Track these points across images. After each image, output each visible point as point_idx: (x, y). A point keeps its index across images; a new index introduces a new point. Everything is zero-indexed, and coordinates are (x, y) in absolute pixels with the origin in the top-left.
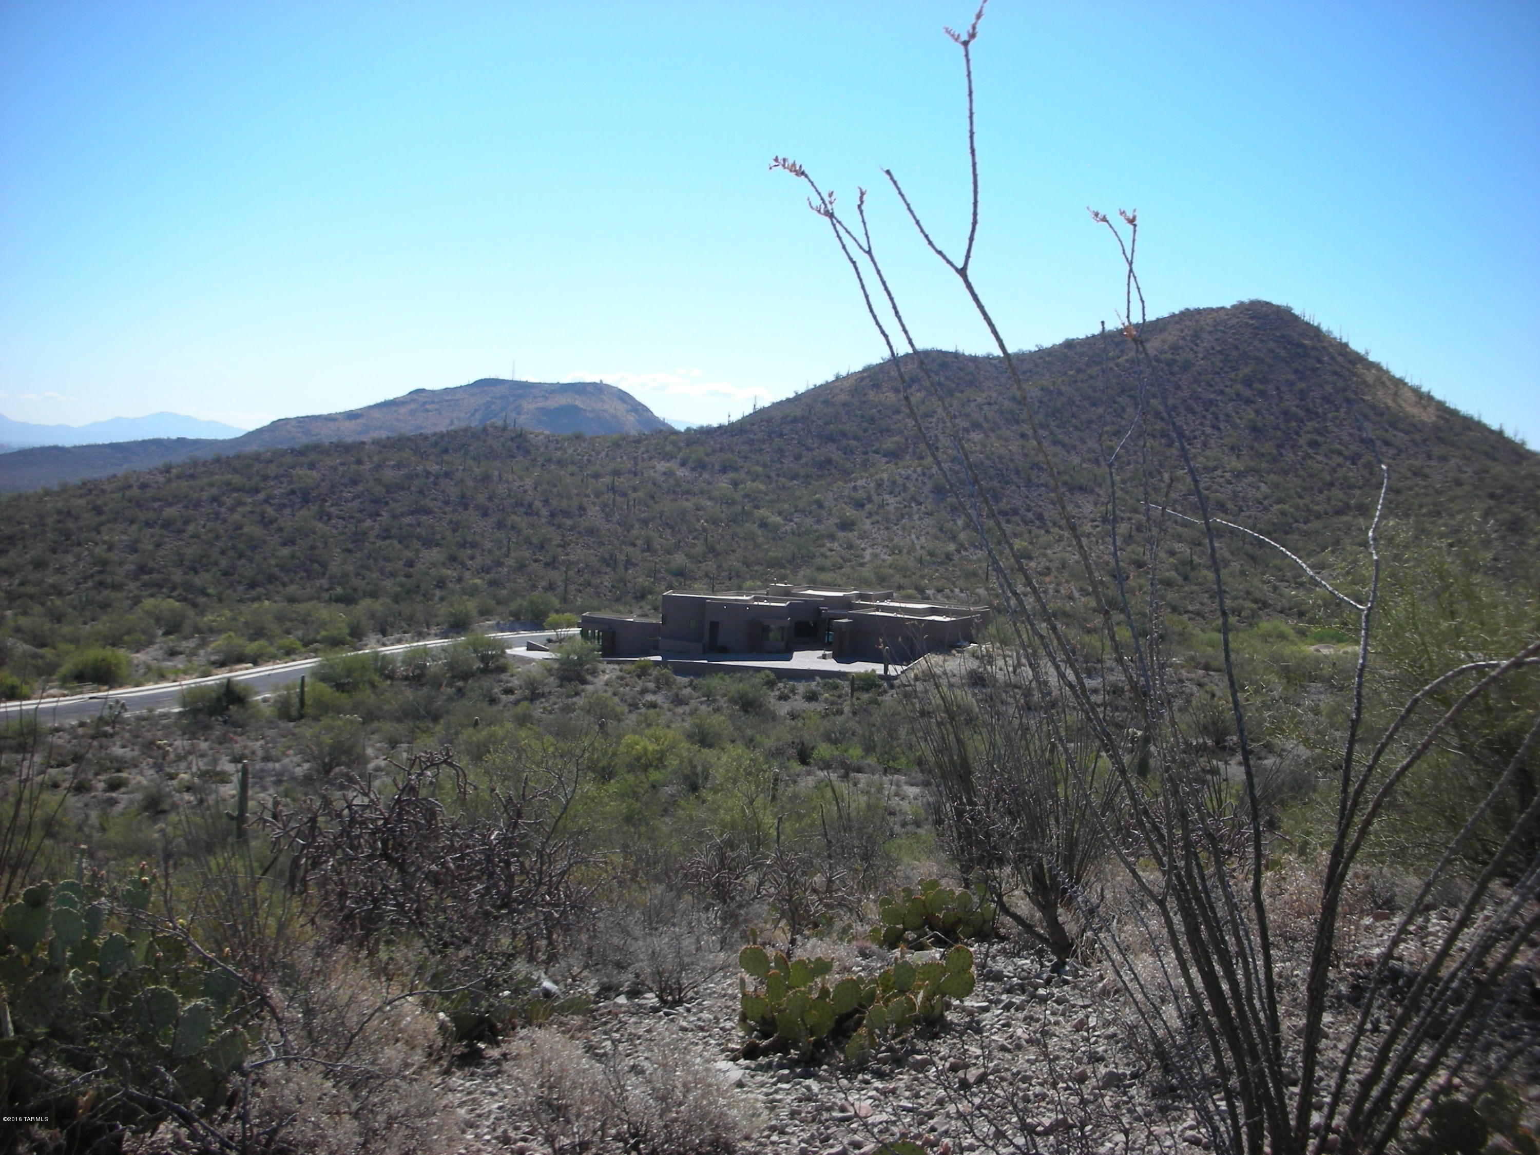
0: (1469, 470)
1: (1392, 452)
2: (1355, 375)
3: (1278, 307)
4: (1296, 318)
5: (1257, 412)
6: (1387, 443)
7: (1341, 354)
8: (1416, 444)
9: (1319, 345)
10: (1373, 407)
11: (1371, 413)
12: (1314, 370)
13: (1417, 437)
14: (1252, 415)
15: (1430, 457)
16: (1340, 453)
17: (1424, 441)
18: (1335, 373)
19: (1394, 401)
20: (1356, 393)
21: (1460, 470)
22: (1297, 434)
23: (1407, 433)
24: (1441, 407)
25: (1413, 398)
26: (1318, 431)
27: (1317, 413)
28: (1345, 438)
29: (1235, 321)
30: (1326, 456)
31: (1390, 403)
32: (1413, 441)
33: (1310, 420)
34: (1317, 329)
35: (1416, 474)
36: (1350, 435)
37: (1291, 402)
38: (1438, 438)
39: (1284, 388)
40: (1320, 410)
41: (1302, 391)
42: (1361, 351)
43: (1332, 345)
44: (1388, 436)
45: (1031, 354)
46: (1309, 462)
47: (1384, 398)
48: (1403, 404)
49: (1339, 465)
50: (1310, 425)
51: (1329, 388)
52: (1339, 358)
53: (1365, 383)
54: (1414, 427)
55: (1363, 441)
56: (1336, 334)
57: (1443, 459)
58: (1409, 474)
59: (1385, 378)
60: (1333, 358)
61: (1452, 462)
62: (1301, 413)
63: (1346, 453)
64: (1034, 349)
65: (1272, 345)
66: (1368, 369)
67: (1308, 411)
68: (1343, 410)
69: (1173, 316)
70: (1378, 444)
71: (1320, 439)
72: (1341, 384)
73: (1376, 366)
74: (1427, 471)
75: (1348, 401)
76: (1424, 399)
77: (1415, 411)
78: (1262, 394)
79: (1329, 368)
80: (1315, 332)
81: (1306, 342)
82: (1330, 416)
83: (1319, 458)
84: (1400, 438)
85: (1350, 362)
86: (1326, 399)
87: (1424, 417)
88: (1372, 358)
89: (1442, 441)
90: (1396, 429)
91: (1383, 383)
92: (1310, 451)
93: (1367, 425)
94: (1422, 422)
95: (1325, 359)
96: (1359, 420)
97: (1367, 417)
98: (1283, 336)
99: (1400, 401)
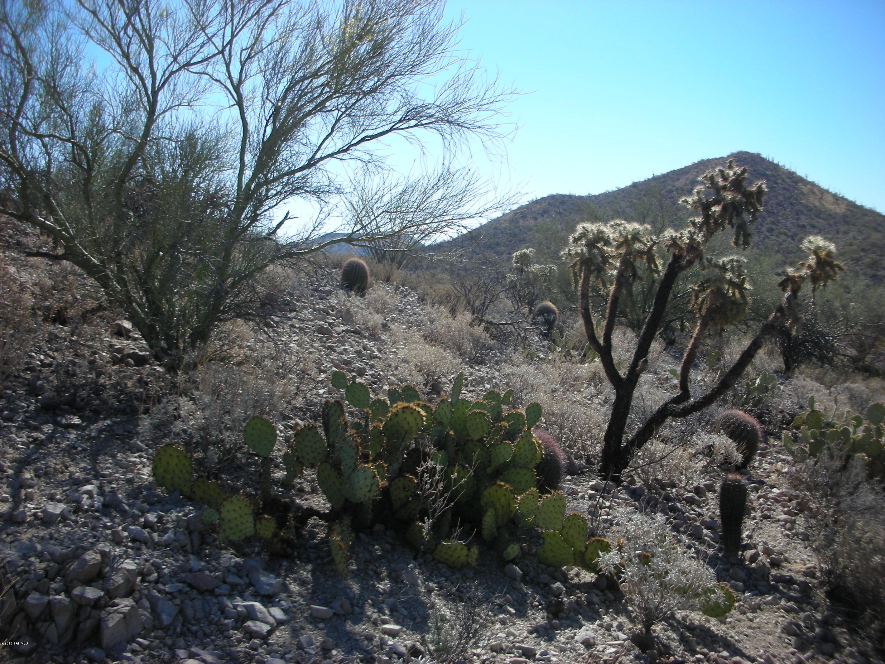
0: (860, 238)
1: (816, 231)
2: (797, 189)
3: (752, 154)
4: (763, 160)
6: (813, 227)
7: (789, 178)
8: (830, 226)
9: (775, 174)
10: (806, 206)
11: (805, 211)
12: (772, 188)
13: (832, 222)
15: (838, 232)
16: (785, 234)
17: (835, 224)
18: (785, 189)
19: (820, 202)
20: (796, 199)
21: (854, 238)
22: (761, 225)
23: (824, 219)
24: (852, 205)
25: (831, 199)
26: (773, 223)
27: (773, 213)
28: (789, 225)
30: (777, 236)
31: (817, 203)
32: (828, 224)
33: (769, 217)
34: (777, 165)
36: (792, 223)
38: (845, 221)
40: (775, 211)
41: (765, 201)
42: (803, 176)
43: (783, 173)
44: (814, 222)
45: (613, 192)
46: (767, 240)
47: (814, 201)
48: (825, 204)
49: (784, 241)
50: (769, 220)
51: (781, 198)
52: (788, 181)
53: (803, 194)
54: (830, 216)
55: (799, 226)
56: (787, 167)
57: (846, 233)
59: (815, 190)
60: (783, 181)
61: (851, 235)
62: (764, 213)
63: (789, 234)
64: (615, 189)
66: (806, 186)
67: (768, 212)
68: (788, 210)
69: (694, 164)
70: (808, 227)
71: (774, 227)
72: (788, 194)
73: (812, 184)
75: (791, 204)
76: (837, 199)
77: (832, 207)
79: (781, 186)
80: (776, 167)
81: (768, 173)
82: (781, 213)
83: (773, 238)
84: (821, 223)
85: (794, 182)
86: (779, 204)
87: (838, 211)
88: (810, 179)
89: (847, 223)
90: (819, 218)
91: (814, 193)
92: (768, 234)
93: (802, 217)
94: (836, 213)
95: (779, 181)
96: (797, 214)
97: (802, 213)
98: (755, 170)
99: (823, 202)
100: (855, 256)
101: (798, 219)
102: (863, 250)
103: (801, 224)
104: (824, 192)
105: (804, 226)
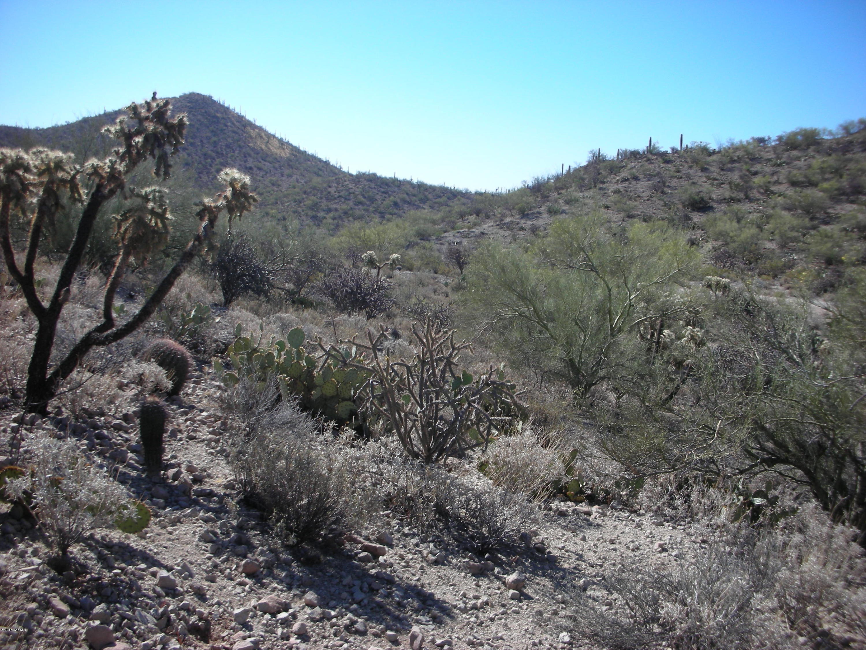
0: (302, 181)
1: (262, 173)
2: (244, 132)
3: (204, 96)
4: (214, 102)
5: (189, 155)
6: (260, 169)
7: (238, 122)
8: (276, 169)
9: (225, 117)
10: (253, 149)
11: (252, 154)
12: (222, 130)
13: (277, 165)
14: (186, 156)
15: (282, 175)
17: (280, 167)
18: (234, 132)
19: (266, 146)
20: (245, 142)
21: (297, 181)
23: (271, 163)
24: (296, 151)
25: (277, 144)
26: (222, 164)
27: (222, 154)
29: (180, 104)
31: (263, 147)
32: (274, 167)
33: (219, 157)
34: (228, 108)
35: (273, 185)
36: (240, 165)
37: (208, 149)
38: (289, 165)
39: (205, 141)
40: (224, 152)
41: (215, 142)
42: (252, 120)
43: (233, 116)
44: (260, 165)
45: (62, 126)
46: (215, 181)
47: (261, 145)
48: (272, 148)
50: (218, 161)
51: (230, 140)
52: (237, 124)
53: (251, 137)
54: (277, 159)
55: (246, 168)
56: (237, 111)
57: (290, 176)
58: (270, 185)
59: (263, 134)
60: (233, 124)
61: (295, 177)
62: (214, 154)
64: (64, 123)
65: (199, 117)
66: (254, 130)
67: (217, 153)
68: (237, 152)
70: (255, 169)
72: (236, 137)
73: (260, 128)
74: (280, 183)
75: (240, 146)
76: (282, 143)
77: (278, 151)
78: (192, 144)
79: (231, 129)
80: (226, 110)
81: (218, 115)
82: (229, 155)
84: (267, 166)
85: (243, 126)
86: (228, 146)
87: (283, 155)
88: (258, 124)
89: (290, 166)
90: (265, 161)
91: (261, 137)
92: (217, 175)
93: (250, 160)
94: (281, 157)
95: (229, 124)
96: (245, 157)
97: (249, 155)
98: (206, 112)
99: (270, 146)
100: (297, 198)
101: (245, 162)
102: (305, 192)
103: (248, 166)
104: (271, 137)
105: (251, 168)
